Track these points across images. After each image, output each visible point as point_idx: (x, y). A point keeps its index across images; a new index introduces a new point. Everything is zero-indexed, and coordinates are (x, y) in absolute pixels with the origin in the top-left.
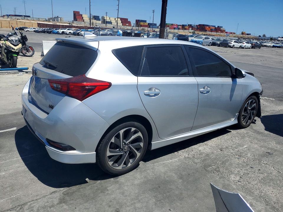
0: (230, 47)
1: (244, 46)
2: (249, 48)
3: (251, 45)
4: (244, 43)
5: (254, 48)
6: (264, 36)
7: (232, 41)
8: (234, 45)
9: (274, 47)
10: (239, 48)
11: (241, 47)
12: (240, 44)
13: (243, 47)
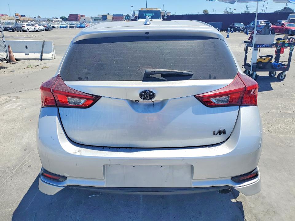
0: (24, 31)
1: (38, 29)
2: (43, 31)
3: (44, 27)
4: (37, 25)
5: (47, 30)
6: (39, 17)
7: (24, 24)
8: (28, 28)
9: (61, 27)
10: (34, 31)
11: (35, 31)
12: (33, 27)
13: (36, 30)
